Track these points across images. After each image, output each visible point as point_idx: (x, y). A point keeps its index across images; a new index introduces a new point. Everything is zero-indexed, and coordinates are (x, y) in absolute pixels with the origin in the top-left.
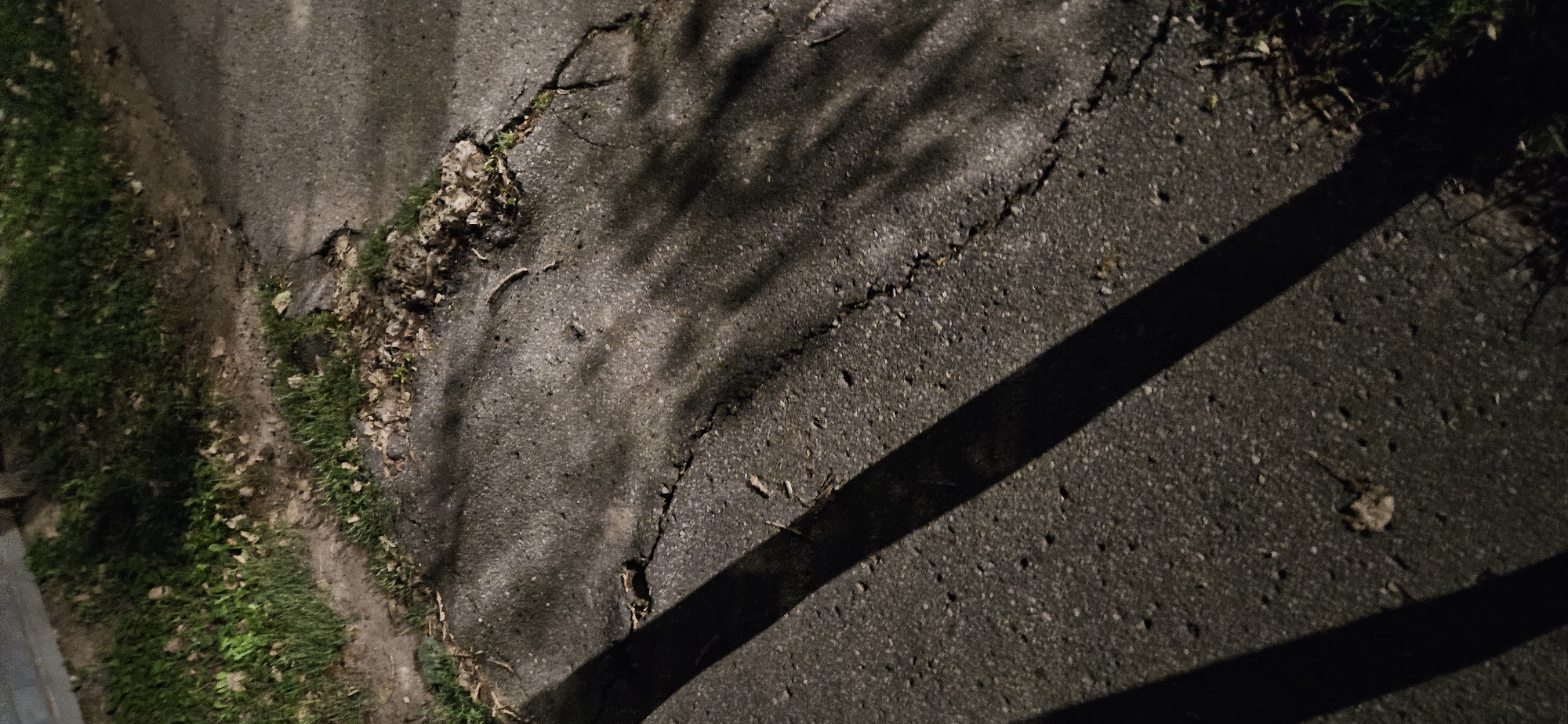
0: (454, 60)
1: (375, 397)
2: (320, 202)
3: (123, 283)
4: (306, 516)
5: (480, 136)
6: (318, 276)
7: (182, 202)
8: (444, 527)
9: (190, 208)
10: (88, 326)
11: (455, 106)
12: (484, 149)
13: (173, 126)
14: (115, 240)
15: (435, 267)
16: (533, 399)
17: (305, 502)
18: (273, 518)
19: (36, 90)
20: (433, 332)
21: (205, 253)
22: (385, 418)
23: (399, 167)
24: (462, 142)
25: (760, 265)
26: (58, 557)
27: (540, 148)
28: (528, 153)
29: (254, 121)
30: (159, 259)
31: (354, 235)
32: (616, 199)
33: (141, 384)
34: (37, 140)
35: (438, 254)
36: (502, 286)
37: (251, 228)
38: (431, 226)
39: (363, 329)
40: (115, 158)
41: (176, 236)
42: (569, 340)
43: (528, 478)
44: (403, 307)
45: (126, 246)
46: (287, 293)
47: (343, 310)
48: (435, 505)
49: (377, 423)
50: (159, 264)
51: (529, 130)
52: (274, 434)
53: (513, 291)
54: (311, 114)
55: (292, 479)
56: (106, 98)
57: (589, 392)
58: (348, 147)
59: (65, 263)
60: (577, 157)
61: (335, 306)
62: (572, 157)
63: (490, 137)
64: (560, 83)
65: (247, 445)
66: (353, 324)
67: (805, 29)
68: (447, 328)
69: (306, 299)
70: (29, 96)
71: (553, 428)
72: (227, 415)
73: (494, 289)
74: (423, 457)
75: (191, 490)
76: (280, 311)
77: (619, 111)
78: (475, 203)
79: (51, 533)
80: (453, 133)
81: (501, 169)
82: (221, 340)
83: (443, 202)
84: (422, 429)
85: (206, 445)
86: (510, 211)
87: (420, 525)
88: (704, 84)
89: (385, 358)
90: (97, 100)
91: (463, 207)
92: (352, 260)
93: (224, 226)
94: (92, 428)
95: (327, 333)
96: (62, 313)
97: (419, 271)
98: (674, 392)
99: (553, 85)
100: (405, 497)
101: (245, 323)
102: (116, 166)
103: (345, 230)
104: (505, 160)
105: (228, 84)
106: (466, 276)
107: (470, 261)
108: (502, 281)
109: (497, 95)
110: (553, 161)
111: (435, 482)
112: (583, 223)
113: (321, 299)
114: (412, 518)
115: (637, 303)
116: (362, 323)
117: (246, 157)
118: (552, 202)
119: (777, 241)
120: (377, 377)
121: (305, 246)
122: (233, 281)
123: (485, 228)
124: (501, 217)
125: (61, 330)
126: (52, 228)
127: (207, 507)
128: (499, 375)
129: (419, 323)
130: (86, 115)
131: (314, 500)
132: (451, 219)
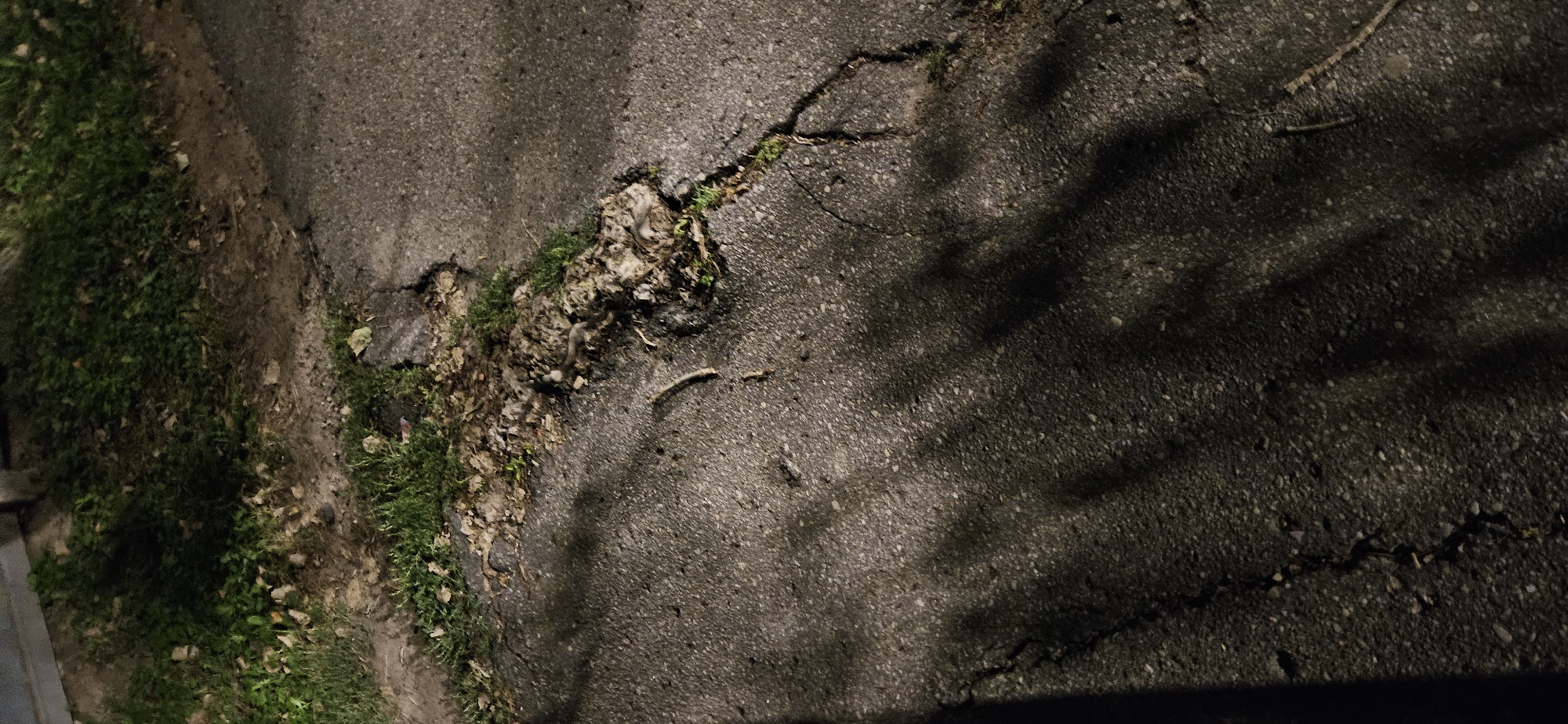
0: (629, 70)
1: (478, 486)
2: (418, 223)
3: (159, 276)
4: (372, 603)
5: (668, 184)
6: (410, 315)
7: (237, 188)
8: (560, 673)
9: (246, 197)
10: (115, 318)
11: (625, 131)
12: (672, 203)
13: (231, 92)
14: (153, 222)
15: (580, 344)
16: (708, 544)
17: (371, 586)
18: (329, 597)
19: (68, 28)
20: (567, 422)
21: (261, 256)
22: (490, 518)
23: (534, 199)
24: (635, 185)
25: (1127, 451)
26: (68, 579)
27: (759, 216)
28: (741, 219)
29: (336, 105)
30: (205, 253)
31: (463, 275)
32: (872, 302)
33: (175, 402)
34: (66, 86)
35: (587, 328)
36: (676, 386)
37: (321, 237)
38: (581, 291)
39: (468, 396)
40: (158, 123)
41: (227, 229)
42: (772, 480)
43: (690, 645)
44: (529, 386)
45: (167, 231)
46: (366, 331)
47: (441, 368)
48: (547, 643)
49: (478, 521)
50: (204, 259)
51: (744, 186)
52: (336, 494)
53: (692, 395)
54: (414, 109)
55: (355, 554)
56: (150, 47)
57: (798, 559)
58: (463, 160)
59: (92, 240)
60: (817, 234)
61: (431, 360)
62: (808, 234)
63: (684, 189)
64: (800, 127)
65: (301, 500)
66: (453, 388)
67: (1271, 105)
68: (586, 421)
69: (392, 343)
70: (59, 33)
71: (737, 592)
72: (277, 460)
73: (663, 389)
74: (538, 576)
75: (229, 542)
76: (357, 352)
77: (893, 181)
78: (651, 273)
79: (61, 549)
80: (620, 168)
81: (698, 237)
82: (275, 364)
83: (603, 264)
84: (538, 541)
85: (252, 491)
86: (699, 290)
87: (527, 662)
88: (1054, 163)
89: (497, 443)
90: (140, 48)
91: (630, 274)
92: (459, 306)
93: (287, 226)
94: (114, 438)
95: (419, 393)
96: (85, 299)
97: (558, 347)
98: (945, 596)
99: (788, 128)
100: (509, 622)
101: (307, 351)
102: (159, 131)
103: (450, 265)
104: (705, 224)
105: (305, 53)
106: (622, 360)
107: (630, 342)
108: (677, 381)
109: (693, 127)
110: (777, 235)
111: (552, 614)
112: (814, 327)
113: (413, 349)
114: (516, 651)
115: (893, 456)
116: (466, 389)
117: (323, 148)
118: (768, 290)
119: (1166, 422)
120: (481, 461)
121: (393, 274)
122: (295, 296)
123: (660, 306)
124: (685, 295)
125: (84, 317)
126: (78, 196)
127: (249, 567)
128: (659, 501)
129: (547, 407)
130: (126, 66)
131: (382, 585)
132: (613, 289)
